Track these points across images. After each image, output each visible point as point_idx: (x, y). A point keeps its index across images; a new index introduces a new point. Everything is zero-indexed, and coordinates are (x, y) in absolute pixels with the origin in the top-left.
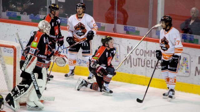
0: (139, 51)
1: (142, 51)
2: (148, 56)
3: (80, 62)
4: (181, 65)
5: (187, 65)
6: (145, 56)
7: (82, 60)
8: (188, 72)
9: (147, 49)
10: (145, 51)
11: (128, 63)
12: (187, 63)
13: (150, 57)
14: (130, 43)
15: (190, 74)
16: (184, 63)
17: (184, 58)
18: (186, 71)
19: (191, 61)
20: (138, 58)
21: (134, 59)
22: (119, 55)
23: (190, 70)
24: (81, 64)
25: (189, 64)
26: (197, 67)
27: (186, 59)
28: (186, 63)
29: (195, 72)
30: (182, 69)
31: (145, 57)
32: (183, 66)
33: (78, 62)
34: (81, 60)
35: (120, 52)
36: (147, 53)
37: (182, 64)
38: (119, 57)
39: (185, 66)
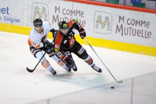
0: (66, 11)
1: (68, 11)
2: (73, 15)
3: (12, 21)
4: (104, 24)
5: (109, 24)
6: (71, 15)
7: (14, 19)
8: (110, 30)
9: (73, 9)
10: (71, 10)
11: (56, 22)
12: (109, 22)
13: (75, 16)
14: (57, 4)
15: (111, 31)
16: (106, 22)
17: (106, 17)
18: (108, 29)
19: (113, 20)
20: (65, 18)
21: (61, 18)
22: (47, 14)
23: (111, 28)
24: (13, 23)
25: (110, 23)
26: (117, 26)
27: (108, 18)
28: (107, 22)
29: (116, 30)
30: (104, 27)
31: (71, 17)
32: (105, 25)
33: (10, 21)
34: (12, 19)
35: (48, 12)
36: (73, 13)
37: (104, 22)
38: (47, 16)
39: (107, 24)
